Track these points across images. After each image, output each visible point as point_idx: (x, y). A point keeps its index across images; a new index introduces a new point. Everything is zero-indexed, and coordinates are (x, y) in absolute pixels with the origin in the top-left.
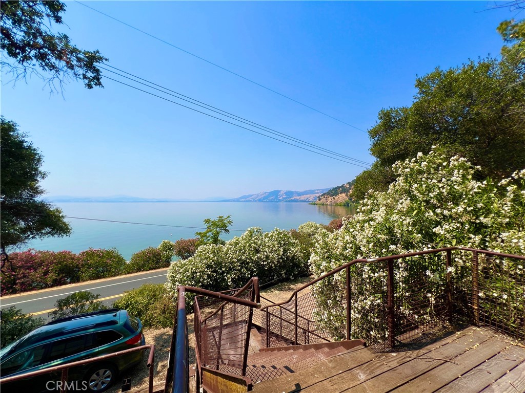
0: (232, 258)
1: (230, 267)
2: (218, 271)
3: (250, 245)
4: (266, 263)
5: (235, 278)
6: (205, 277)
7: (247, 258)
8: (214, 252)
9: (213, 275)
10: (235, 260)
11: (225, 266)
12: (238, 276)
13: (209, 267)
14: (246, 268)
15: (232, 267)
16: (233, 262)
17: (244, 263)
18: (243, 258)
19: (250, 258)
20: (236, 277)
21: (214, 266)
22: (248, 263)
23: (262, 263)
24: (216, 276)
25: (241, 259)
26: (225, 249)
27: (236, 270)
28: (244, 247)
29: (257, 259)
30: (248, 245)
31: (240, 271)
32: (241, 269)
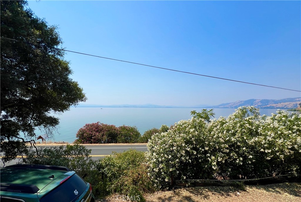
0: (218, 137)
1: (215, 148)
2: (199, 149)
3: (241, 126)
4: (270, 151)
5: (221, 162)
6: (183, 153)
7: (238, 141)
8: (195, 127)
9: (193, 153)
10: (222, 140)
11: (209, 145)
12: (226, 160)
13: (188, 142)
14: (237, 153)
15: (217, 147)
16: (219, 143)
17: (233, 146)
18: (233, 139)
19: (244, 142)
20: (224, 162)
21: (194, 142)
22: (239, 147)
23: (262, 150)
24: (197, 155)
25: (229, 140)
26: (209, 125)
27: (223, 153)
28: (234, 127)
29: (254, 144)
30: (238, 125)
31: (228, 154)
32: (230, 153)
